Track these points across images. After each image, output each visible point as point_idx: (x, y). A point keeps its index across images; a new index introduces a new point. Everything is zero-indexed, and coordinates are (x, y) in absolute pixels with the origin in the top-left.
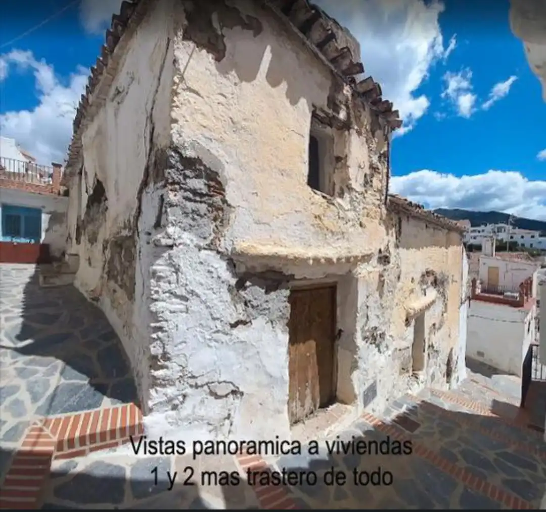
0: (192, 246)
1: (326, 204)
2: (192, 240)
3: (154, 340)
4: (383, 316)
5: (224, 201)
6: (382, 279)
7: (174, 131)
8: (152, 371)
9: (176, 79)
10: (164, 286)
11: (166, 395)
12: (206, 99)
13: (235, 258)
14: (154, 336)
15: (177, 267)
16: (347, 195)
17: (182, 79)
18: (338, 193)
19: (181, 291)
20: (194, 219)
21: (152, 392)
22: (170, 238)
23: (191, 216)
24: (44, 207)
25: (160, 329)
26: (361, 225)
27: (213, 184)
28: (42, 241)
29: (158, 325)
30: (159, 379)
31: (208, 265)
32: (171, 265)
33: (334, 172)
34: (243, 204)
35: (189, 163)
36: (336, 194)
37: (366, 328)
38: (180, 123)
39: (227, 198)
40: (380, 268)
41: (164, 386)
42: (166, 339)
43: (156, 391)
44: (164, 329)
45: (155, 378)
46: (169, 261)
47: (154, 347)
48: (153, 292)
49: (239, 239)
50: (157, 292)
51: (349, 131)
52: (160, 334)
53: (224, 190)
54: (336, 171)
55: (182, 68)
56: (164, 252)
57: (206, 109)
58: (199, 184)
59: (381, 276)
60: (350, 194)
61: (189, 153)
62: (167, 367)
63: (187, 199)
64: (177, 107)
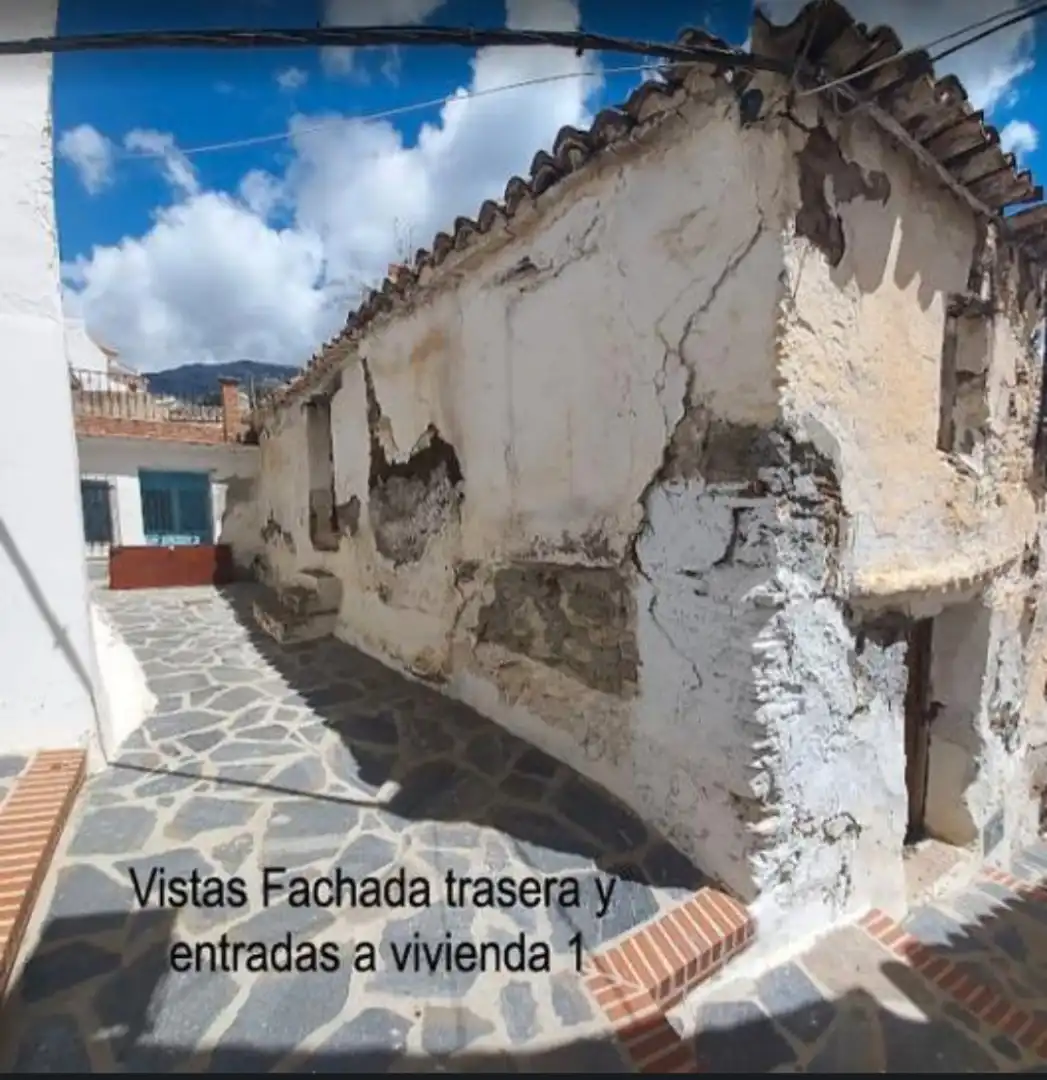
0: (806, 596)
1: (957, 475)
2: (806, 588)
3: (759, 771)
4: (1023, 682)
5: (839, 508)
6: (1033, 606)
7: (783, 402)
8: (751, 825)
9: (783, 306)
10: (775, 674)
11: (776, 860)
12: (818, 335)
13: (854, 604)
14: (757, 764)
15: (790, 638)
16: (979, 447)
17: (792, 305)
18: (961, 445)
19: (795, 679)
20: (803, 549)
21: (757, 860)
22: (780, 589)
23: (800, 544)
24: (214, 470)
25: (768, 751)
26: (999, 501)
27: (823, 480)
28: (216, 540)
29: (766, 743)
30: (766, 836)
31: (824, 625)
32: (782, 637)
33: (954, 404)
34: (864, 507)
35: (799, 451)
36: (956, 445)
37: (995, 704)
38: (791, 384)
39: (845, 503)
40: (1026, 583)
41: (772, 846)
42: (776, 765)
43: (764, 858)
44: (775, 750)
45: (759, 835)
46: (778, 631)
47: (759, 783)
48: (758, 689)
49: (860, 571)
50: (765, 689)
51: (992, 318)
52: (766, 759)
53: (838, 489)
54: (958, 401)
55: (792, 286)
56: (770, 616)
57: (818, 352)
58: (806, 485)
59: (1029, 600)
60: (984, 442)
61: (801, 436)
62: (776, 814)
63: (795, 515)
64: (786, 356)
